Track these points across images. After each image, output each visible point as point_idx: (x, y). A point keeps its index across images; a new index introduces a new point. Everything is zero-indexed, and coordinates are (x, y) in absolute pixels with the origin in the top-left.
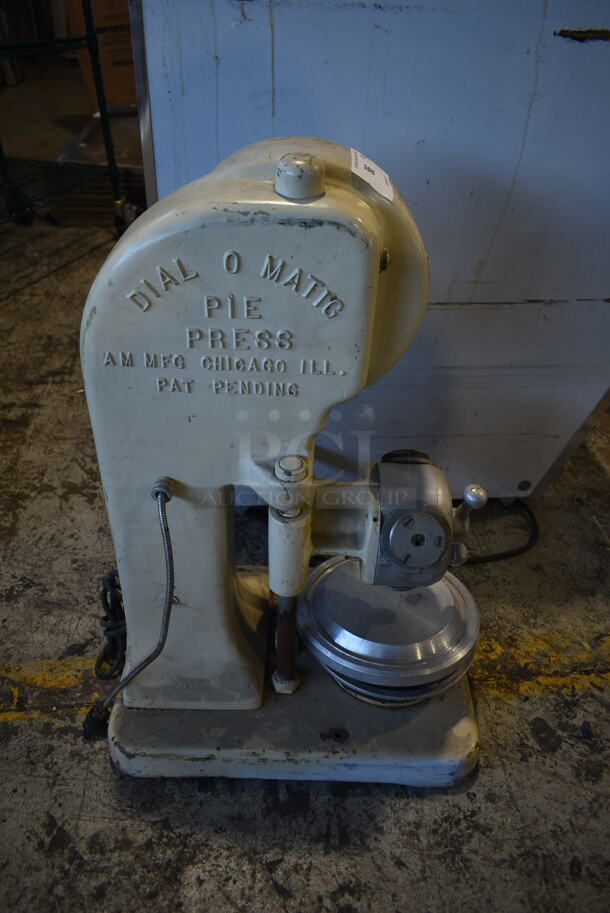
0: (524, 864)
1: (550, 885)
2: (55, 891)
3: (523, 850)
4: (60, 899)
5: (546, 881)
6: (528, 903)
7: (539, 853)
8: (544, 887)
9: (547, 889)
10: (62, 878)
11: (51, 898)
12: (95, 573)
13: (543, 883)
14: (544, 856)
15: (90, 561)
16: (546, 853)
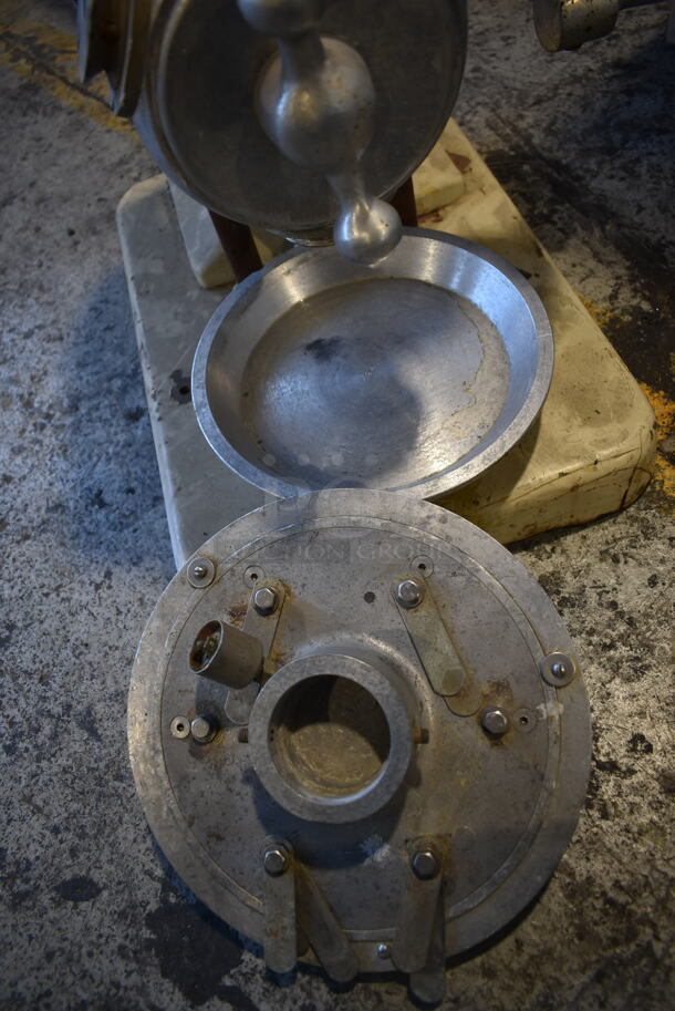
0: (596, 916)
1: (599, 990)
2: (113, 382)
3: (622, 898)
4: (109, 392)
5: (599, 977)
6: (525, 957)
7: (646, 934)
8: (585, 978)
9: (585, 988)
10: (128, 376)
11: (105, 385)
12: (484, 94)
13: (590, 973)
14: (647, 950)
15: (491, 77)
16: (658, 947)
